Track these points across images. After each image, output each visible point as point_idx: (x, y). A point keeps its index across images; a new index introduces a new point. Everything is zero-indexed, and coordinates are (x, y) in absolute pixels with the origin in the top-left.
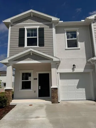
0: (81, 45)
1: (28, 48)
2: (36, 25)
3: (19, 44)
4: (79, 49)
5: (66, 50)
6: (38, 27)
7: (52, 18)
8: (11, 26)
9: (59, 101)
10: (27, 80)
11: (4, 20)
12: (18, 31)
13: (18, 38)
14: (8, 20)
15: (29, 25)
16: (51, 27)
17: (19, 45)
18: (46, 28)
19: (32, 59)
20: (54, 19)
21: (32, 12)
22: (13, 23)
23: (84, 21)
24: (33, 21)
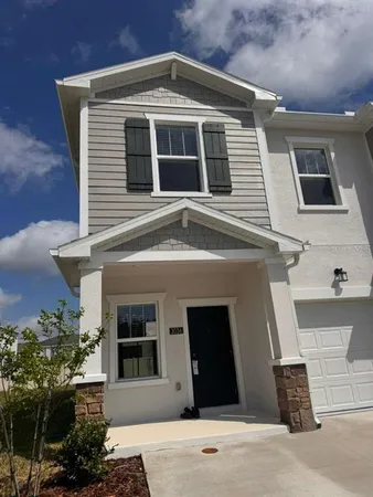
0: (348, 196)
1: (169, 200)
2: (195, 115)
3: (127, 180)
4: (345, 212)
5: (300, 212)
6: (200, 120)
7: (253, 93)
8: (91, 105)
9: (318, 422)
10: (142, 336)
11: (62, 79)
12: (122, 127)
13: (123, 155)
14: (82, 81)
15: (168, 109)
16: (249, 123)
17: (129, 184)
18: (231, 127)
19: (189, 243)
20: (262, 94)
21: (175, 61)
22: (97, 96)
23: (352, 114)
24: (177, 95)
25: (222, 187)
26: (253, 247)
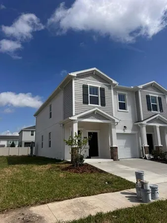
0: (129, 108)
2: (98, 85)
4: (128, 112)
5: (118, 111)
6: (99, 87)
7: (112, 81)
8: (75, 80)
9: (119, 159)
11: (70, 73)
12: (82, 87)
13: (82, 94)
14: (74, 74)
15: (92, 83)
16: (110, 88)
17: (83, 102)
18: (106, 89)
19: (96, 118)
20: (114, 82)
22: (77, 78)
23: (133, 87)
24: (95, 79)
25: (103, 104)
26: (109, 120)
